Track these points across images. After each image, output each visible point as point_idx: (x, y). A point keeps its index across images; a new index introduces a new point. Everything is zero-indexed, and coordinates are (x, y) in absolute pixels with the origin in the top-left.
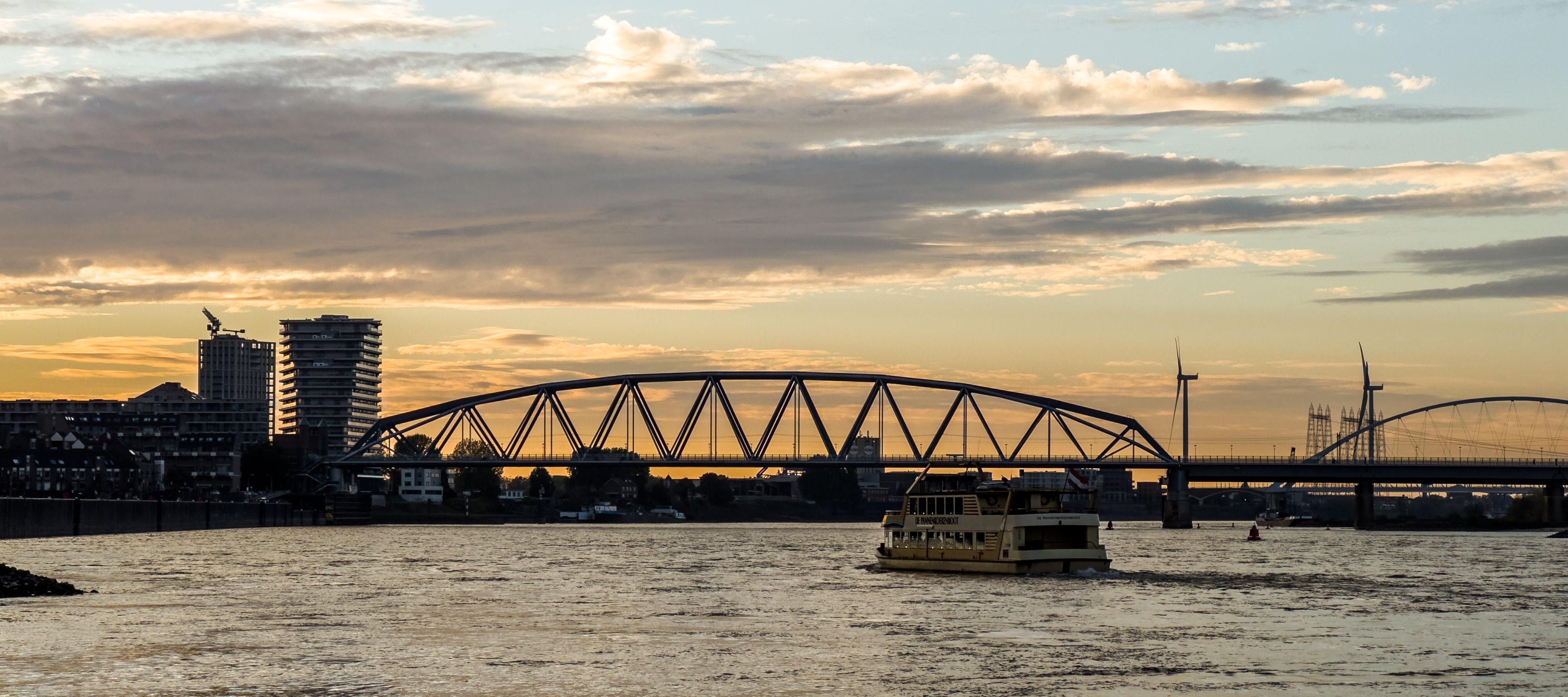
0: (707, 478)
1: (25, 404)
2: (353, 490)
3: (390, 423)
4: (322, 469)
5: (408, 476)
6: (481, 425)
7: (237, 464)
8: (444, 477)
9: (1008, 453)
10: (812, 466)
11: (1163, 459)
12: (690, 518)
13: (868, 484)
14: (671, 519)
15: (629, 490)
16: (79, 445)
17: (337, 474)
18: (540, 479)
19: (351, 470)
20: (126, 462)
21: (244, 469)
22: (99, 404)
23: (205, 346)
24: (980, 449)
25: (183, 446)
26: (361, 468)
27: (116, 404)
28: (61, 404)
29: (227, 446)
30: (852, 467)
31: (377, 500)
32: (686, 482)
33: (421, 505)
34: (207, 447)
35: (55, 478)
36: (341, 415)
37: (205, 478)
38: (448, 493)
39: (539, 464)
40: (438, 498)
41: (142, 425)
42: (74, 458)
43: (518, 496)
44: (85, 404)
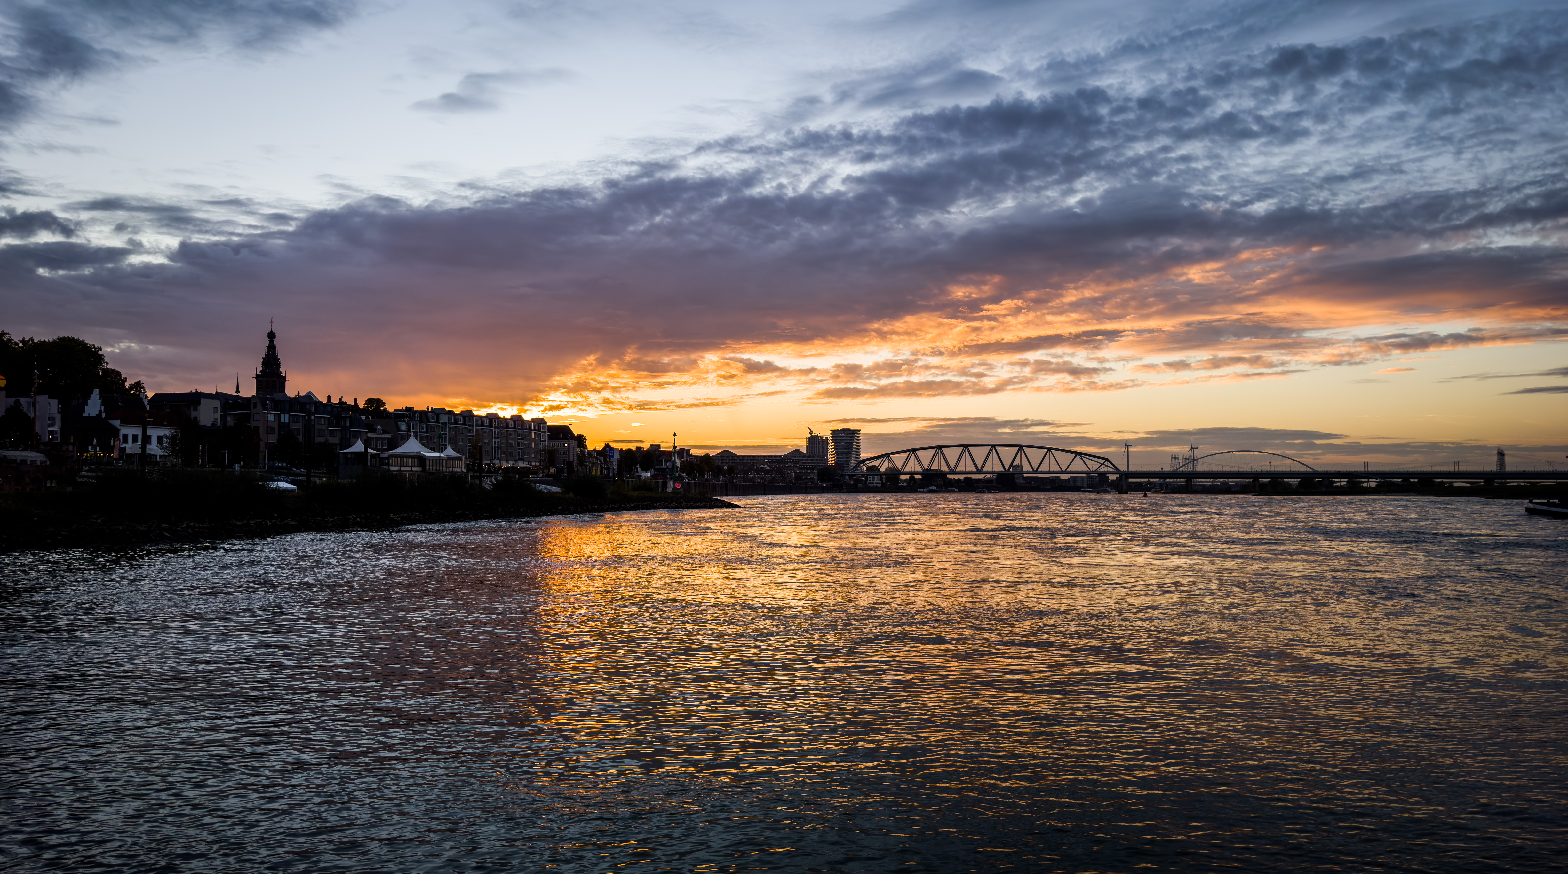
0: (966, 478)
1: (754, 456)
2: (852, 482)
3: (864, 461)
4: (842, 476)
5: (870, 478)
6: (892, 461)
7: (815, 474)
8: (881, 478)
9: (1064, 469)
10: (1000, 475)
11: (1117, 471)
12: (960, 491)
13: (1019, 480)
14: (954, 491)
15: (940, 482)
16: (768, 468)
17: (847, 477)
18: (911, 479)
19: (851, 476)
20: (782, 473)
21: (820, 475)
22: (777, 456)
23: (808, 438)
25: (800, 469)
26: (854, 476)
27: (782, 456)
28: (764, 456)
29: (813, 469)
30: (1013, 474)
31: (860, 485)
32: (959, 480)
33: (874, 487)
34: (807, 469)
35: (761, 478)
36: (848, 459)
37: (806, 478)
38: (882, 483)
39: (912, 473)
40: (879, 485)
41: (790, 462)
42: (767, 472)
43: (905, 484)
44: (771, 456)
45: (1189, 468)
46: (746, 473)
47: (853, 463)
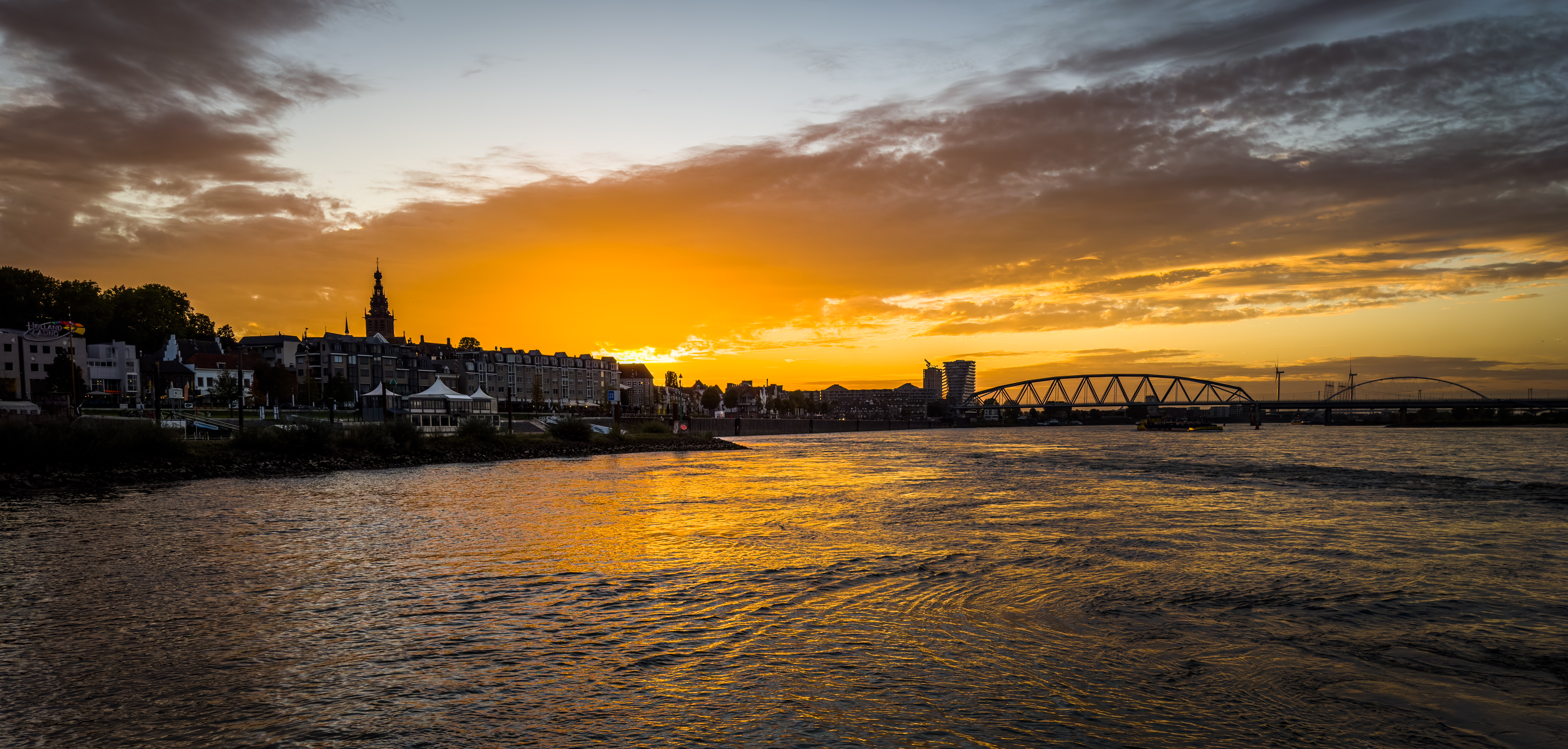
2: (964, 416)
3: (976, 394)
4: (953, 410)
5: (987, 412)
7: (926, 409)
8: (1000, 412)
9: (1192, 400)
11: (1256, 401)
12: (1084, 424)
13: (1152, 411)
14: (1077, 424)
15: (1064, 415)
16: (872, 403)
17: (958, 412)
18: (1033, 412)
19: (963, 410)
20: (885, 408)
21: (928, 410)
22: (885, 390)
24: (1182, 398)
25: (908, 403)
26: (967, 410)
27: (890, 390)
28: (874, 390)
29: (922, 403)
30: (1146, 405)
31: (973, 419)
33: (991, 421)
34: (916, 404)
35: (864, 414)
36: (961, 392)
37: (914, 413)
38: (1000, 417)
39: (1033, 407)
40: (997, 419)
41: (896, 397)
42: (869, 407)
44: (880, 390)
45: (1346, 397)
47: (965, 397)
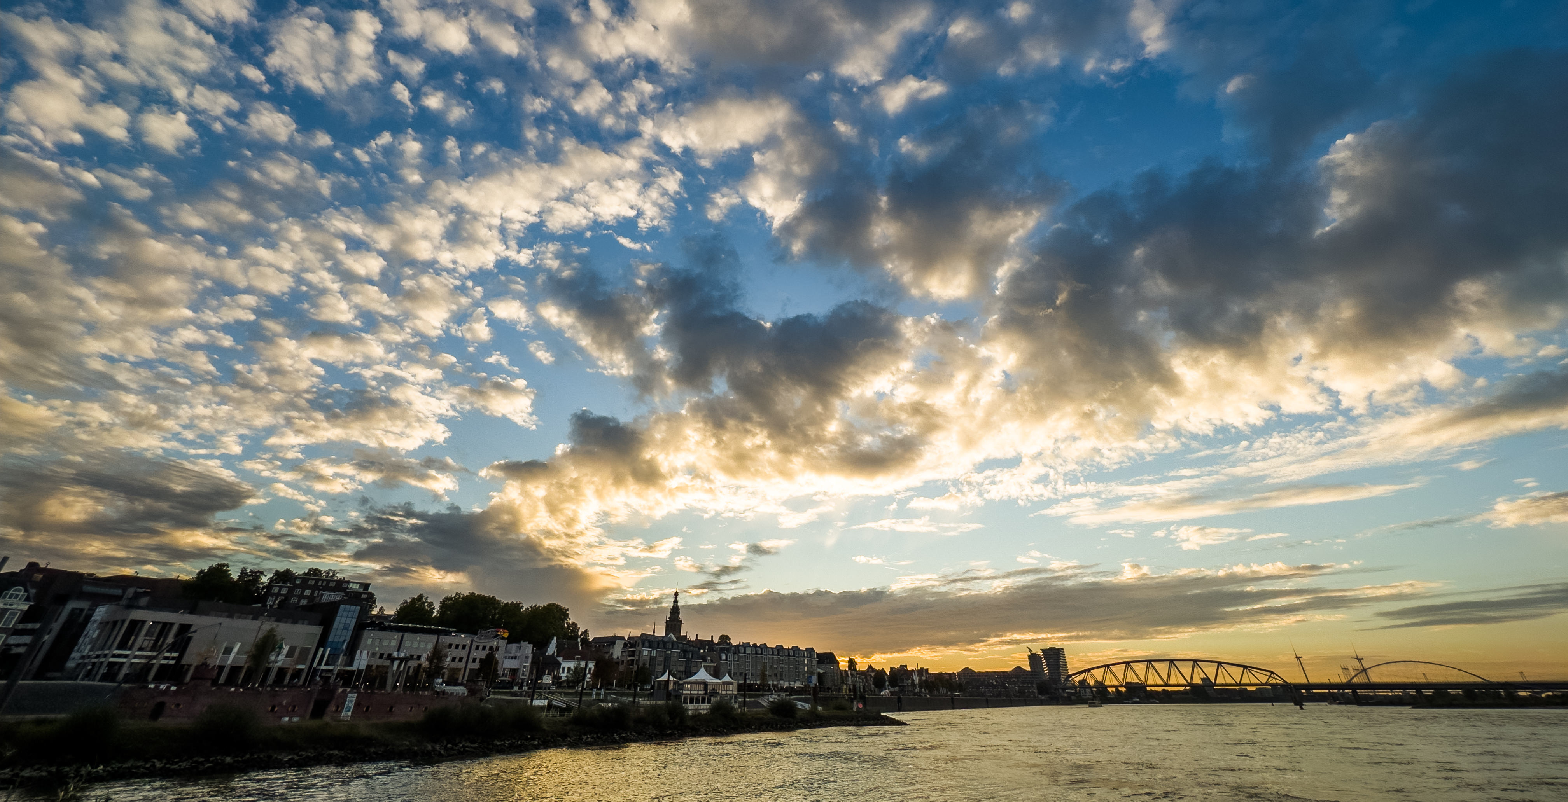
0: (1164, 690)
1: (987, 673)
3: (1070, 676)
4: (1056, 690)
5: (1082, 691)
6: (1093, 676)
7: (1036, 688)
8: (1092, 691)
15: (1142, 694)
16: (996, 684)
17: (1061, 691)
19: (1064, 689)
20: (1006, 688)
21: (1038, 689)
22: (1003, 673)
23: (1029, 657)
25: (1023, 683)
27: (1006, 673)
28: (995, 672)
29: (1032, 683)
30: (1205, 686)
31: (1071, 698)
32: (1154, 692)
33: (1088, 699)
35: (991, 692)
36: (1059, 674)
37: (1028, 692)
39: (1116, 687)
41: (1011, 677)
42: (994, 687)
43: (1113, 696)
44: (1000, 672)
46: (978, 688)
47: (1062, 678)
